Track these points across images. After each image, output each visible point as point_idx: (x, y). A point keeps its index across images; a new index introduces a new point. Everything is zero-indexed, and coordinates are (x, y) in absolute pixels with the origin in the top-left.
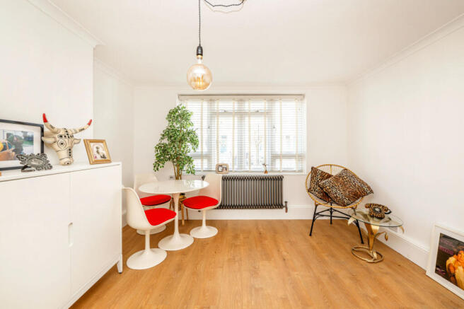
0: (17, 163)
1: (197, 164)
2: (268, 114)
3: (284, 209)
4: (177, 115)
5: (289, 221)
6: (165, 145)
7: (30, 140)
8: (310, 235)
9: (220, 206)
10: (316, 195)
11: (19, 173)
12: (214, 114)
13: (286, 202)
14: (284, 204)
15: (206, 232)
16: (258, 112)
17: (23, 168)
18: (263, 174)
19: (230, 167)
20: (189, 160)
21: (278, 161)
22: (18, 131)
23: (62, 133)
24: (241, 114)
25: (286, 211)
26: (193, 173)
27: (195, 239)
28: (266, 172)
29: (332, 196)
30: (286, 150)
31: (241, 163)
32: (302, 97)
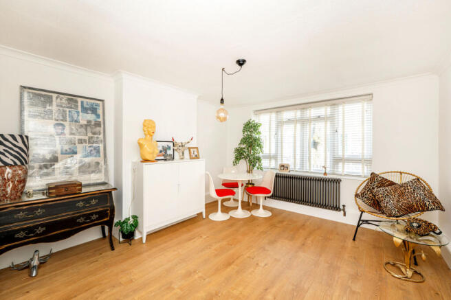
0: (163, 158)
1: (265, 163)
2: (331, 118)
3: (342, 212)
4: (250, 127)
5: (346, 225)
6: (242, 149)
7: (169, 148)
8: (354, 239)
9: (272, 196)
10: (364, 202)
11: (163, 162)
12: (280, 123)
13: (344, 206)
14: (341, 207)
15: (261, 213)
16: (319, 117)
17: (165, 160)
18: (322, 176)
19: (291, 167)
20: (259, 159)
21: (340, 164)
22: (165, 144)
23: (180, 145)
24: (303, 121)
25: (345, 215)
26: (262, 169)
27: (252, 215)
28: (325, 174)
29: (382, 205)
30: (348, 154)
31: (303, 165)
32: (371, 96)
